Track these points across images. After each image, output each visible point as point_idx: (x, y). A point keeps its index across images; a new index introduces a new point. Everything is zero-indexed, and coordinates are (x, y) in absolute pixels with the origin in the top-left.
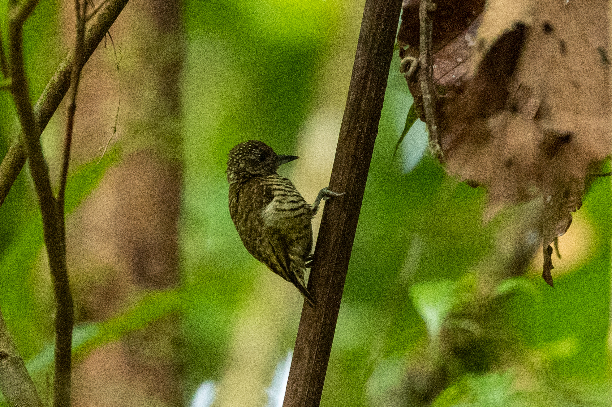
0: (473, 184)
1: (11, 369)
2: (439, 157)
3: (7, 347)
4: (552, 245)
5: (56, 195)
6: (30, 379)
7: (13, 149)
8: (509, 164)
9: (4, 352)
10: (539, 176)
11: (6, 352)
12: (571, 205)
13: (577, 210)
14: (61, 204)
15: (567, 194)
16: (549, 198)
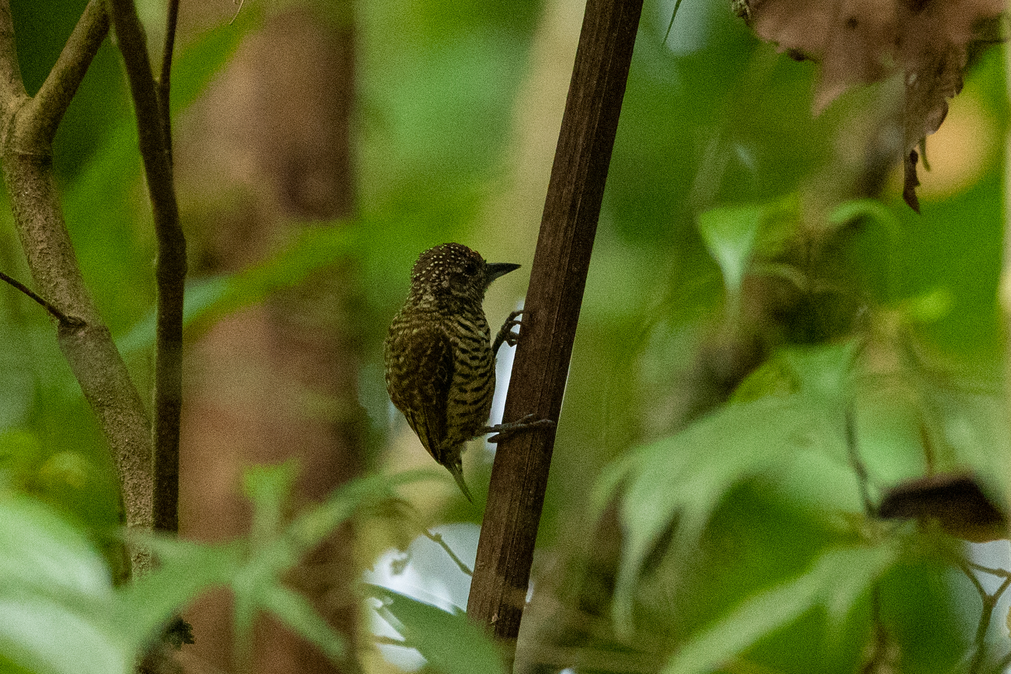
0: (797, 56)
1: (91, 345)
2: (743, 14)
3: (85, 311)
4: (917, 149)
5: (157, 79)
6: (120, 360)
7: (92, 8)
8: (852, 23)
9: (80, 319)
10: (898, 42)
11: (84, 318)
12: (947, 87)
13: (955, 94)
14: (165, 91)
15: (940, 70)
16: (913, 77)
